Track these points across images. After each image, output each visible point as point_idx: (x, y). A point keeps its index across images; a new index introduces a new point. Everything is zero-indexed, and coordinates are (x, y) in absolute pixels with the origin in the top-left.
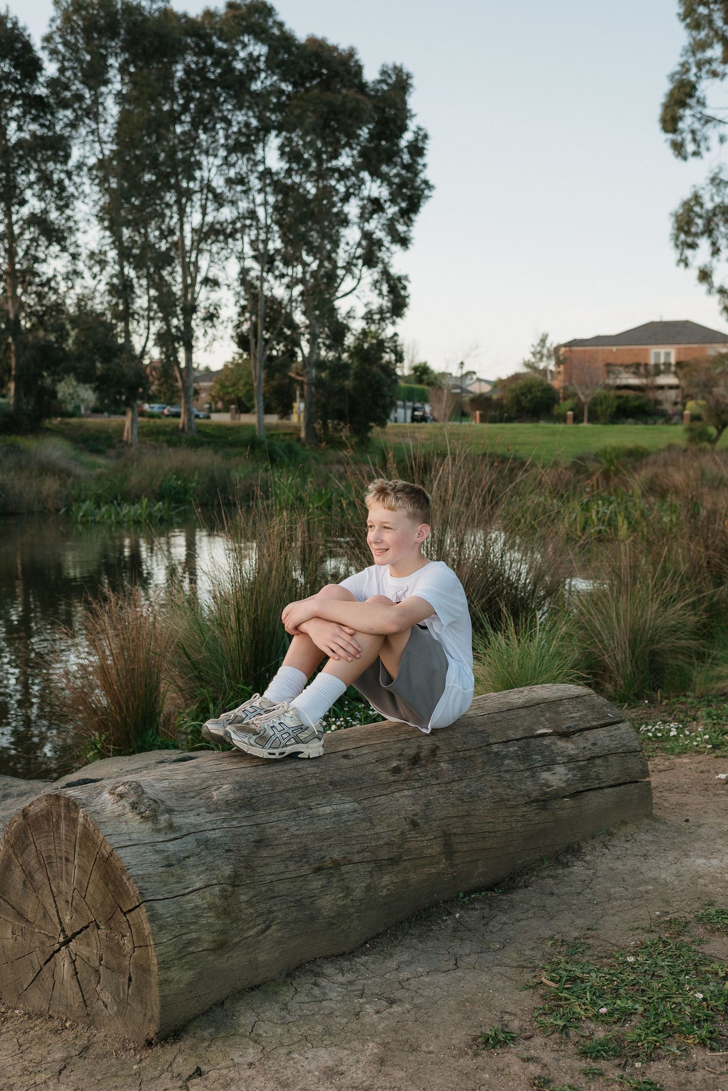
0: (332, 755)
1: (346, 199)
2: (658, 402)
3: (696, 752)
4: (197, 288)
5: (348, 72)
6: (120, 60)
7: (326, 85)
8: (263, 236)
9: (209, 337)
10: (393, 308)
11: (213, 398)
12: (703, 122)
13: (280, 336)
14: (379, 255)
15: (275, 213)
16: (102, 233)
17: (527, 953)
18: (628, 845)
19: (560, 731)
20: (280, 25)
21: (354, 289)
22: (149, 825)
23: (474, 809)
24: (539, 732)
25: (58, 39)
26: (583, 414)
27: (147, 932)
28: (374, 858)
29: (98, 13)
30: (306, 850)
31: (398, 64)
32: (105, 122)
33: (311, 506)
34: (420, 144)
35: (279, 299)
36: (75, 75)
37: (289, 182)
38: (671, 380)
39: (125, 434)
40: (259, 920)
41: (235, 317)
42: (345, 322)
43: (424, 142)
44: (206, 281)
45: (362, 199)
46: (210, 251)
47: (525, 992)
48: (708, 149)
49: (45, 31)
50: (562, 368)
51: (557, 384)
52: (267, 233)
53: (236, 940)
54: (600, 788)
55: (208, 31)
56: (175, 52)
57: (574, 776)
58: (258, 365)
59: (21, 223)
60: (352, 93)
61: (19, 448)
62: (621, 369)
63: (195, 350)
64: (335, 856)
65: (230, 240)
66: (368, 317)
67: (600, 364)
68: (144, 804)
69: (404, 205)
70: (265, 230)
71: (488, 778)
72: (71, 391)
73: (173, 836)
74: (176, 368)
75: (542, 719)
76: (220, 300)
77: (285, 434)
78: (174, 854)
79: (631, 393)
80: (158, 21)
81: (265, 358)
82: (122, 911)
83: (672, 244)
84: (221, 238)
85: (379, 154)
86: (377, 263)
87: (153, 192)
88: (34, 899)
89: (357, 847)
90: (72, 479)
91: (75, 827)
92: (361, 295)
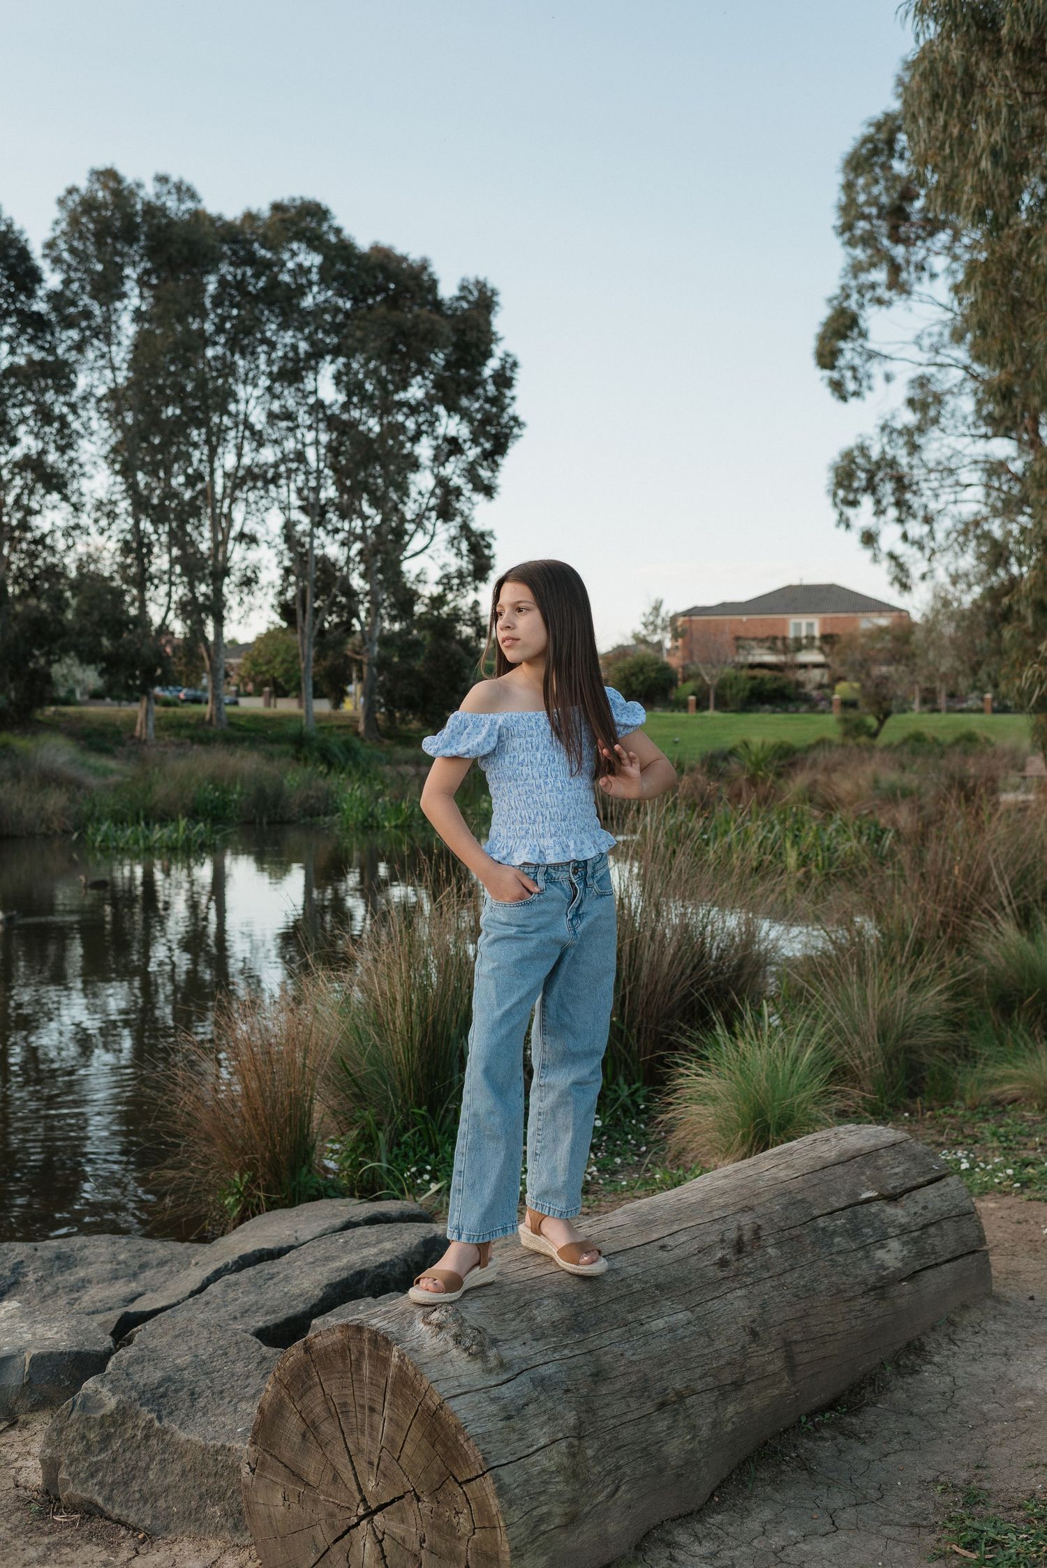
0: (647, 1247)
1: (415, 439)
2: (800, 684)
3: (1000, 1192)
4: (230, 545)
5: (420, 286)
6: (139, 270)
7: (393, 302)
8: (313, 483)
9: (246, 606)
10: (475, 571)
11: (242, 678)
12: (865, 357)
13: (333, 606)
14: (458, 506)
15: (329, 455)
16: (112, 478)
17: (914, 1504)
18: (979, 1339)
19: (886, 1193)
20: (338, 231)
21: (426, 547)
22: (477, 1366)
23: (812, 1307)
24: (865, 1196)
25: (63, 246)
26: (708, 699)
27: (494, 1510)
28: (717, 1383)
29: (113, 214)
30: (646, 1381)
31: (481, 278)
32: (119, 344)
33: (386, 824)
34: (508, 373)
35: (332, 560)
36: (83, 288)
37: (345, 417)
38: (814, 657)
39: (138, 727)
40: (608, 1481)
41: (278, 582)
42: (414, 587)
43: (512, 371)
44: (242, 536)
45: (436, 438)
46: (246, 500)
47: (936, 1564)
48: (870, 388)
49: (48, 235)
50: (680, 641)
51: (675, 662)
52: (318, 479)
53: (587, 1509)
54: (937, 1265)
55: (248, 236)
56: (209, 262)
57: (910, 1252)
58: (306, 641)
59: (10, 466)
60: (424, 312)
61: (13, 751)
62: (753, 643)
63: (226, 622)
64: (678, 1386)
65: (272, 487)
66: (446, 581)
67: (728, 637)
68: (467, 1336)
69: (488, 446)
70: (315, 475)
71: (821, 1264)
72: (65, 671)
73: (505, 1377)
74: (201, 645)
75: (863, 1178)
76: (260, 561)
77: (339, 727)
78: (512, 1400)
79: (765, 673)
80: (187, 224)
81: (315, 632)
82: (456, 1480)
83: (829, 501)
84: (260, 484)
85: (458, 385)
86: (455, 515)
87: (177, 429)
88: (318, 1457)
89: (699, 1371)
90: (82, 791)
91: (385, 1369)
92: (435, 555)
